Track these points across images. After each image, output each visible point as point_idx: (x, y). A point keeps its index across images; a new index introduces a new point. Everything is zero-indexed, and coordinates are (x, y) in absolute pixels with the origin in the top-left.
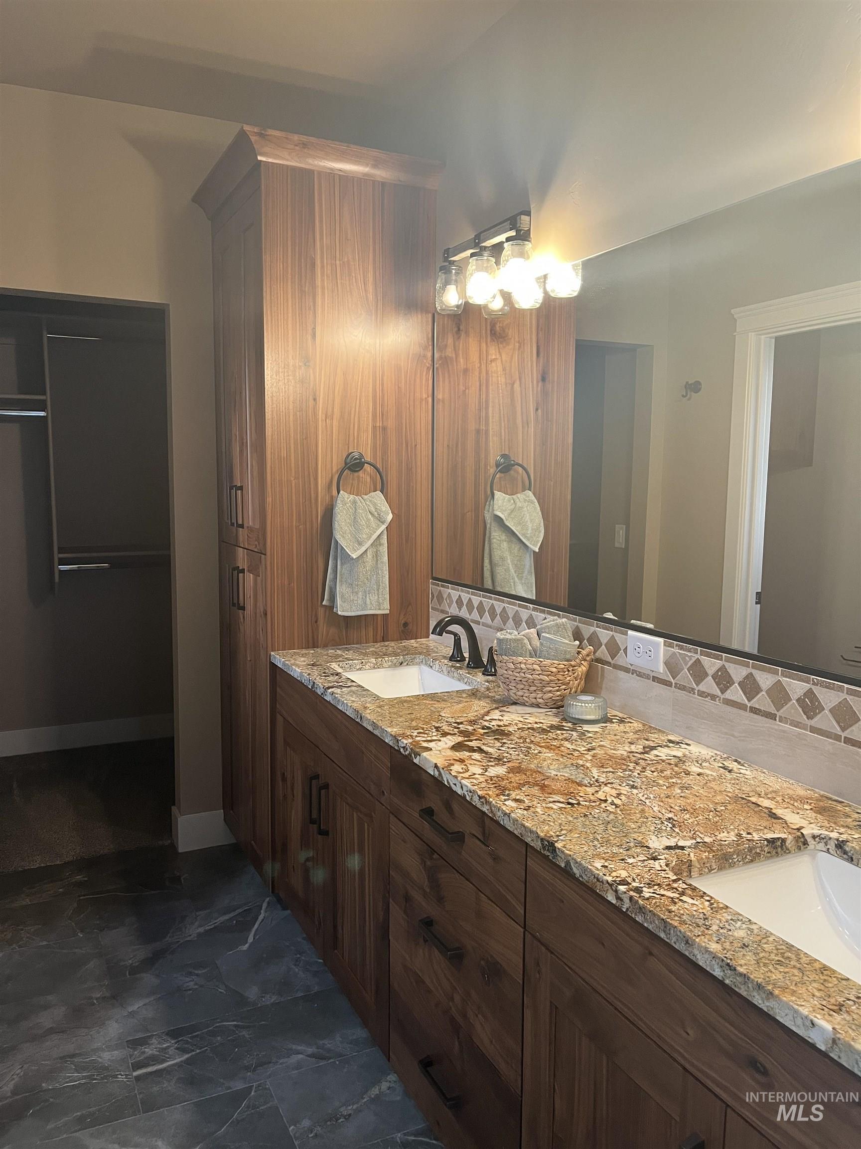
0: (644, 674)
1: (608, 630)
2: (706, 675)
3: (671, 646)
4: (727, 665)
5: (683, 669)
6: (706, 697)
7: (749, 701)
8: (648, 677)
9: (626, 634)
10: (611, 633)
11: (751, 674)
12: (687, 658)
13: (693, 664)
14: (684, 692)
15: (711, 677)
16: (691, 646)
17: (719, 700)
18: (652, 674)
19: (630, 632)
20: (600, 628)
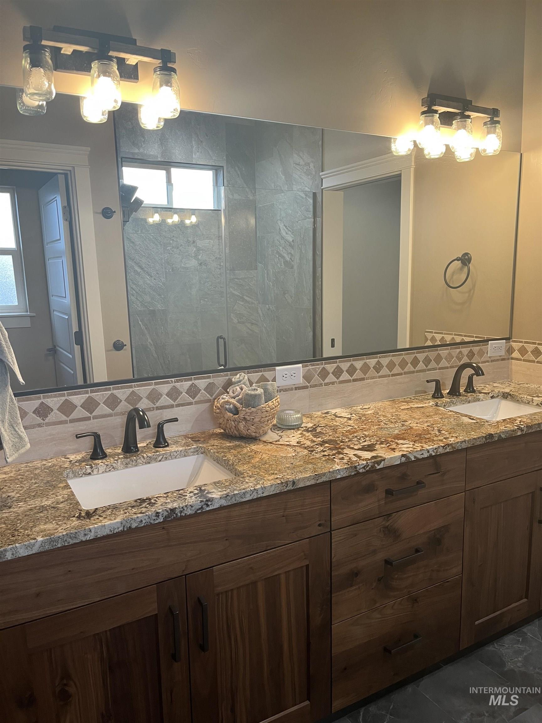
0: (289, 389)
1: (259, 372)
2: (329, 373)
3: (306, 366)
4: (340, 364)
5: (315, 376)
6: (329, 384)
7: (351, 377)
8: (292, 389)
9: (275, 370)
10: (261, 373)
11: (352, 364)
12: (317, 369)
13: (321, 371)
14: (317, 388)
15: (331, 374)
16: (319, 362)
17: (337, 383)
18: (294, 387)
19: (277, 368)
20: (251, 373)
